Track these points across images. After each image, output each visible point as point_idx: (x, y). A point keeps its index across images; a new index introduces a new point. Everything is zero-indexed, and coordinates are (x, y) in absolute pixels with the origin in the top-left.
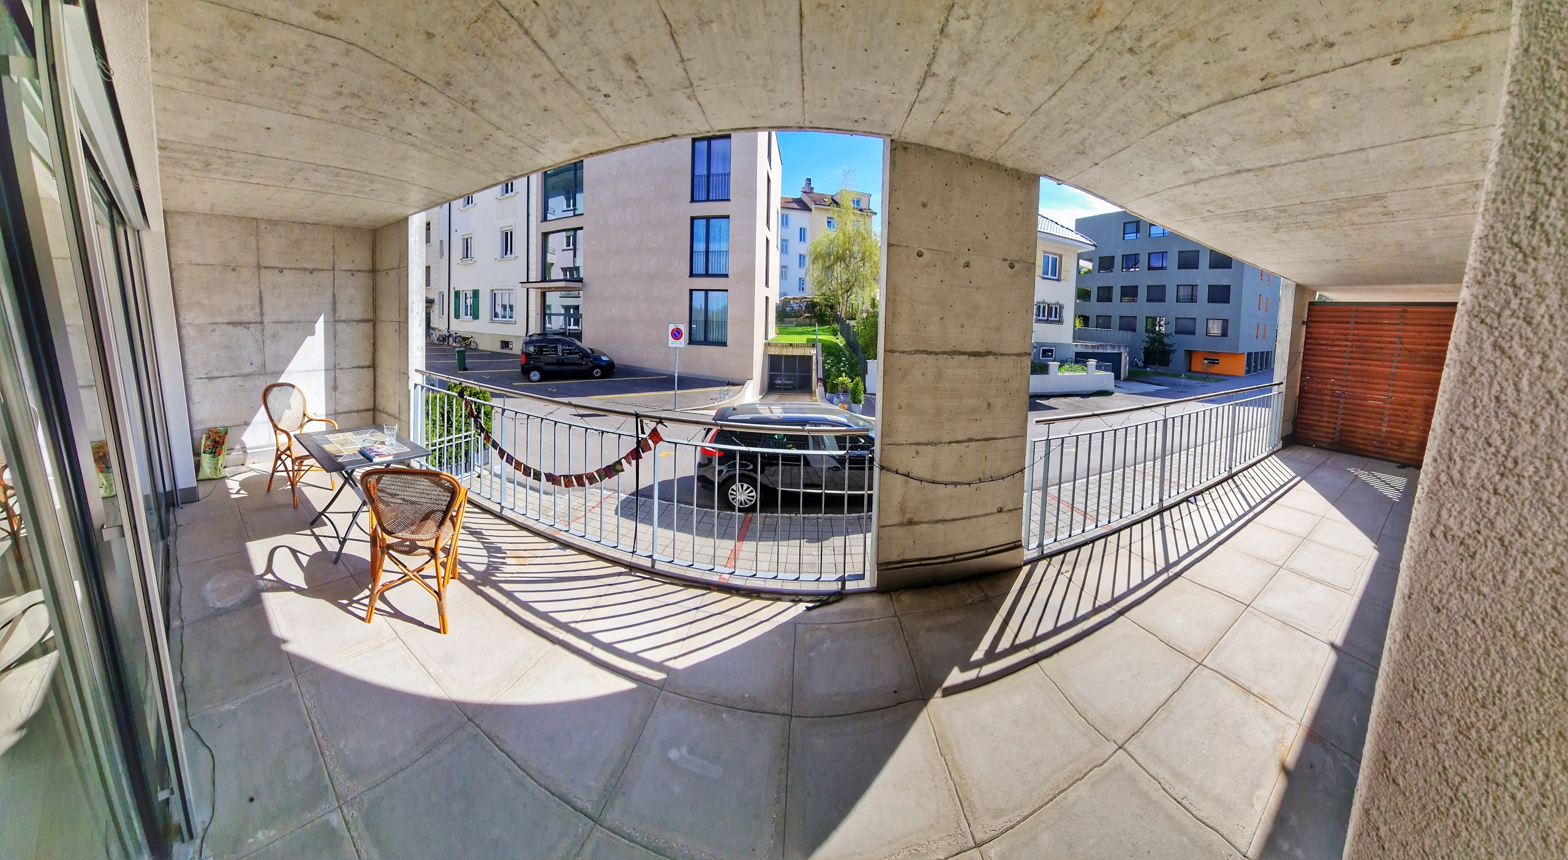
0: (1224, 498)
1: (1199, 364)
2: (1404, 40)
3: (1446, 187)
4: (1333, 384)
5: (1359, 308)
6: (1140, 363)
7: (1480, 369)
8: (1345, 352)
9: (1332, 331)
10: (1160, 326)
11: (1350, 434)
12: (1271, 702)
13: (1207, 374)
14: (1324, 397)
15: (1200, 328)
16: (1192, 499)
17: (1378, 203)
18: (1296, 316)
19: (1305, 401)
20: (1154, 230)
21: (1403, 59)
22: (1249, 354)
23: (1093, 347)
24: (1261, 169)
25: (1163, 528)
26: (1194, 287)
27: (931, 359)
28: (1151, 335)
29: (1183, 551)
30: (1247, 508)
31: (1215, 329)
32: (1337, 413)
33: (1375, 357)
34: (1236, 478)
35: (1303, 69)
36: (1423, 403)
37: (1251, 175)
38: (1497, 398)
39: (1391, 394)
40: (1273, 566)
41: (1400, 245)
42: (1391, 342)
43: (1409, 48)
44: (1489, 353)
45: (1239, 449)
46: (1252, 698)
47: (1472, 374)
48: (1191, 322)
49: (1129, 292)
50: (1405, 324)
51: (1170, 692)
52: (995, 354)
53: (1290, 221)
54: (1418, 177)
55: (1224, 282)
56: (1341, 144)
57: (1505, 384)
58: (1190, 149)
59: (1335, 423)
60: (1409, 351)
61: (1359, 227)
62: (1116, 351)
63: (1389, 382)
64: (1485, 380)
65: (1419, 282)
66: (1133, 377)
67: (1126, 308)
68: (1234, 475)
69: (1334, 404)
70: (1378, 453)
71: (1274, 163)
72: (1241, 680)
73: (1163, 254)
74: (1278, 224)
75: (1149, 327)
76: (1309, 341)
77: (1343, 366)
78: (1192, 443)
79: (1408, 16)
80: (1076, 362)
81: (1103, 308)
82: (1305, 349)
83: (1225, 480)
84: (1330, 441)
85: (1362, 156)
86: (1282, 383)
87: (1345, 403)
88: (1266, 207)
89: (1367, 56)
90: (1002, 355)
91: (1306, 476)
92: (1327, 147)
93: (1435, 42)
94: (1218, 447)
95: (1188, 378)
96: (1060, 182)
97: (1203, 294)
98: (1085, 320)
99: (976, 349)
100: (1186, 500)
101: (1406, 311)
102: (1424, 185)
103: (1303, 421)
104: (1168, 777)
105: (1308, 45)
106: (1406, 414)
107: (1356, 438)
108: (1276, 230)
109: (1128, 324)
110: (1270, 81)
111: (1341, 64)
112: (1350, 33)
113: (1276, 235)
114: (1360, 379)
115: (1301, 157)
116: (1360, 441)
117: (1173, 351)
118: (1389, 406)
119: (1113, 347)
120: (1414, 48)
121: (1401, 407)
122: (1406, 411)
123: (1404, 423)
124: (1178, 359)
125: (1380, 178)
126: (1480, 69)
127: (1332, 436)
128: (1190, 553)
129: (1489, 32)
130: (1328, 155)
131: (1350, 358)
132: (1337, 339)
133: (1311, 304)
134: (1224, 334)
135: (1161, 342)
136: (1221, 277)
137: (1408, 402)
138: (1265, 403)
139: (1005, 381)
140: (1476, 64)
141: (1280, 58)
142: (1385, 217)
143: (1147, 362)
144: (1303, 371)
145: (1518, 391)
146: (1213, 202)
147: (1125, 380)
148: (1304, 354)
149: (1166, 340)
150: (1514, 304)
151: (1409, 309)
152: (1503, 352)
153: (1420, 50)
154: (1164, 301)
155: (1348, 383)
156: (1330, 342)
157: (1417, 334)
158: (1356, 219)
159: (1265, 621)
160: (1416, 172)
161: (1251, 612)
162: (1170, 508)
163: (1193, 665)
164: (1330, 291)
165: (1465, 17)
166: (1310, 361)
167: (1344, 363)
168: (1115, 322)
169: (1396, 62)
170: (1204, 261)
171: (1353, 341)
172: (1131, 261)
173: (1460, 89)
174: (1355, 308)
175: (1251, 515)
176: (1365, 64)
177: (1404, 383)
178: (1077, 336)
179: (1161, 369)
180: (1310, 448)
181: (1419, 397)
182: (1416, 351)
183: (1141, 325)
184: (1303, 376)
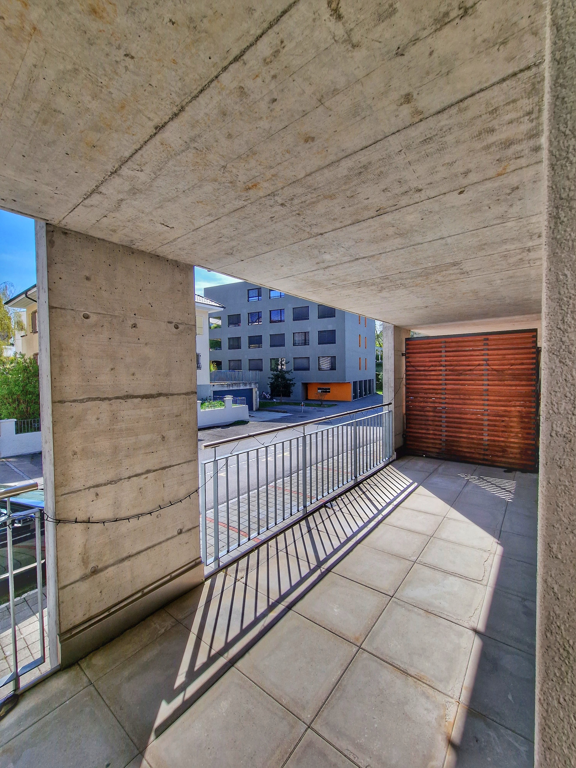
0: (354, 503)
1: (314, 394)
2: (466, 182)
3: (505, 253)
4: (434, 402)
5: (447, 340)
6: (268, 396)
7: (556, 370)
8: (441, 375)
9: (427, 359)
10: (282, 365)
11: (455, 444)
12: (428, 683)
13: (321, 401)
14: (427, 413)
15: (313, 365)
16: (328, 505)
17: (456, 267)
18: (396, 349)
19: (412, 417)
20: (272, 294)
21: (466, 191)
22: (355, 383)
23: (228, 385)
24: (373, 256)
25: (309, 531)
26: (306, 334)
27: (105, 405)
28: (275, 373)
29: (329, 550)
30: (375, 512)
31: (325, 364)
32: (441, 426)
33: (468, 377)
34: (361, 485)
35: (403, 203)
36: (517, 414)
37: (365, 260)
38: (566, 380)
39: (487, 408)
40: (407, 562)
41: (475, 292)
42: (479, 365)
43: (469, 185)
44: (558, 364)
45: (361, 460)
46: (410, 679)
47: (554, 372)
48: (305, 361)
49: (255, 341)
50: (488, 350)
51: (339, 673)
52: (166, 395)
53: (391, 284)
54: (484, 249)
55: (330, 328)
56: (427, 237)
57: (567, 375)
58: (323, 251)
59: (441, 435)
60: (496, 371)
61: (443, 283)
62: (248, 387)
63: (483, 397)
64: (559, 373)
65: (493, 316)
66: (262, 407)
67: (254, 353)
68: (360, 483)
69: (437, 419)
70: (484, 460)
71: (381, 252)
72: (398, 663)
73: (281, 311)
74: (382, 287)
75: (273, 366)
76: (409, 368)
77: (440, 387)
78: (325, 457)
79: (468, 170)
80: (215, 399)
81: (234, 354)
82: (406, 375)
83: (353, 487)
84: (437, 450)
85: (443, 241)
86: (390, 404)
87: (446, 417)
88: (374, 277)
89: (443, 192)
90: (172, 395)
91: (422, 483)
92: (419, 239)
93: (486, 179)
94: (345, 458)
95: (307, 405)
96: (210, 270)
97: (314, 338)
98: (218, 364)
99: (148, 392)
100: (324, 505)
101: (487, 339)
102: (489, 253)
103: (411, 434)
104: (350, 748)
105: (406, 192)
106: (503, 424)
107: (461, 447)
108: (380, 291)
109: (256, 365)
110: (382, 211)
111: (427, 198)
112: (431, 183)
113: (380, 294)
114: (457, 397)
115: (400, 247)
116: (465, 450)
117: (294, 384)
118: (486, 418)
119: (245, 384)
120: (472, 184)
121: (498, 418)
122: (503, 421)
123: (503, 431)
124: (297, 390)
125: (456, 253)
126: (517, 188)
127: (440, 447)
128: (336, 551)
129: (521, 168)
130: (419, 244)
131: (446, 380)
132: (432, 366)
133: (407, 340)
134: (333, 368)
135: (284, 378)
136: (327, 324)
137: (504, 413)
138: (377, 422)
139: (177, 416)
140: (515, 186)
141: (388, 200)
142: (463, 275)
143: (273, 395)
144: (407, 392)
145: (572, 376)
146: (337, 278)
147: (257, 410)
148: (406, 379)
149: (287, 376)
150: (563, 347)
151: (490, 337)
152: (564, 364)
153: (476, 185)
154: (283, 345)
155: (447, 401)
156: (426, 368)
157: (501, 357)
158: (440, 278)
159: (409, 610)
160: (481, 247)
161: (395, 602)
162: (312, 513)
163: (355, 649)
164: (421, 328)
165: (504, 164)
166: (412, 384)
167: (441, 384)
168: (245, 364)
169: (461, 193)
170: (313, 314)
171: (446, 366)
172: (255, 317)
173: (505, 200)
174: (443, 340)
175: (380, 517)
176: (441, 196)
177: (497, 398)
178: (213, 378)
179: (284, 399)
180: (422, 458)
181: (513, 409)
182: (503, 370)
183: (266, 365)
184: (407, 397)
